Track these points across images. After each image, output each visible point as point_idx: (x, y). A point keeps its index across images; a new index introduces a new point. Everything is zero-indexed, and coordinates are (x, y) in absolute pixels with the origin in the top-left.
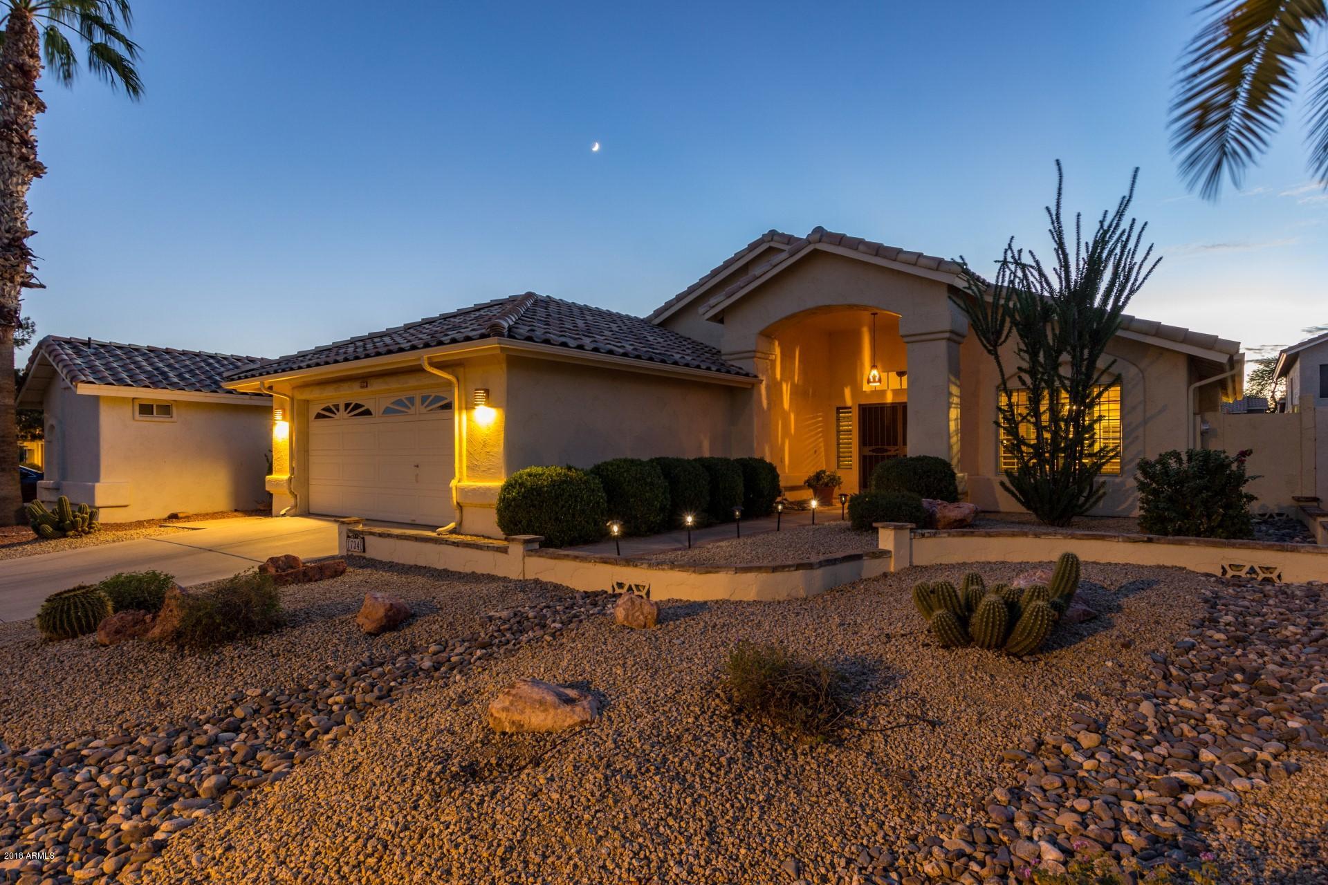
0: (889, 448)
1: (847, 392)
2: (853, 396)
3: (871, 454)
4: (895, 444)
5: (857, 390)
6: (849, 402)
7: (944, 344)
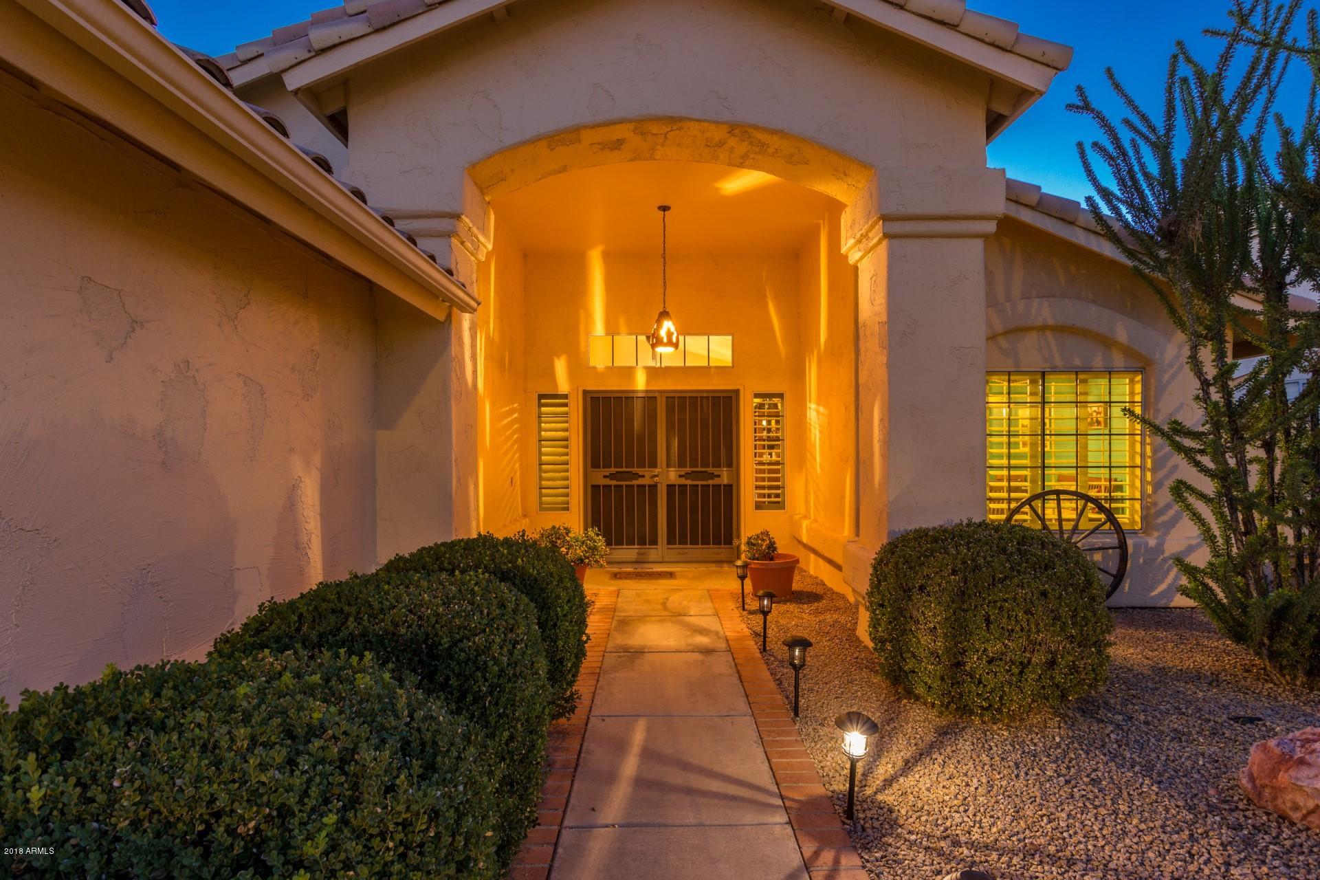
0: (640, 471)
1: (561, 367)
2: (572, 374)
3: (608, 482)
4: (653, 464)
5: (578, 365)
6: (563, 386)
7: (978, 244)
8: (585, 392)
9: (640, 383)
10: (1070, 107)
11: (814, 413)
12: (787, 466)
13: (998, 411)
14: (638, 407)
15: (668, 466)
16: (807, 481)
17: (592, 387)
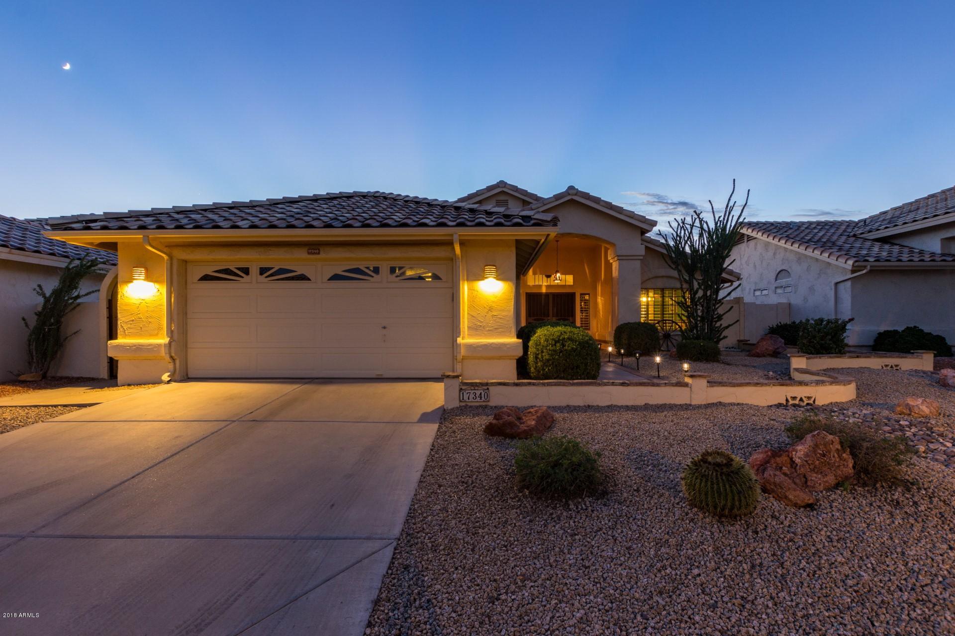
0: (544, 318)
4: (548, 316)
7: (639, 262)
8: (527, 293)
9: (544, 290)
10: (657, 234)
11: (600, 300)
12: (591, 317)
13: (644, 299)
14: (543, 297)
15: (553, 316)
16: (597, 321)
17: (529, 291)
